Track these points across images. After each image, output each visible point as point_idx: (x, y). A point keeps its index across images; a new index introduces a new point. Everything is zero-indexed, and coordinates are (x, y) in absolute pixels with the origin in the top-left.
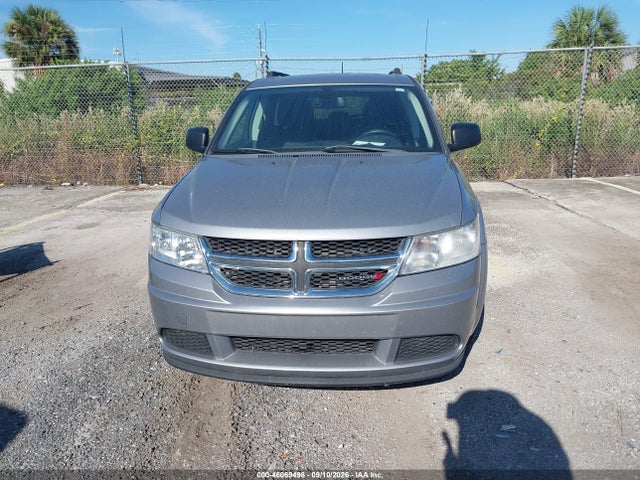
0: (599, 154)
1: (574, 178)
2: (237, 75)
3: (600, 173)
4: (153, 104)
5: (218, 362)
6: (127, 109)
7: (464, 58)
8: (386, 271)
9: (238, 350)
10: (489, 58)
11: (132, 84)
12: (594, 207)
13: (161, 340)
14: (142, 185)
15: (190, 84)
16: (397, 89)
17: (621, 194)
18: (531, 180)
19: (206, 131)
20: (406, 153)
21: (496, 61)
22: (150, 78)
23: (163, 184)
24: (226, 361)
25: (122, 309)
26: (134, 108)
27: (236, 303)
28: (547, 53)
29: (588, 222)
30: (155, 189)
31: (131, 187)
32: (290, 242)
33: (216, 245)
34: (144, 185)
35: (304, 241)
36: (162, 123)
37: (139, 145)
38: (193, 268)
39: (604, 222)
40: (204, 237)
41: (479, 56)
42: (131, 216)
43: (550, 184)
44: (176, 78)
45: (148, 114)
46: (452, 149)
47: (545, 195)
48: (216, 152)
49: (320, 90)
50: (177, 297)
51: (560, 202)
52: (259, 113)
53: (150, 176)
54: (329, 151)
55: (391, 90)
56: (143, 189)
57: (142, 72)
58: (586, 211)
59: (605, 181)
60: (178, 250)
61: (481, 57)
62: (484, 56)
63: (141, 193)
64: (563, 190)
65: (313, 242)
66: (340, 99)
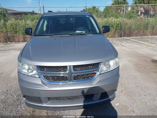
0: (127, 32)
1: (122, 38)
2: (33, 11)
3: (128, 36)
4: (10, 19)
5: (45, 105)
6: (3, 21)
7: (91, 8)
8: (96, 73)
9: (50, 100)
10: (97, 7)
11: (4, 14)
12: (130, 45)
13: (24, 99)
14: (9, 43)
15: (21, 14)
16: (87, 16)
17: (135, 42)
18: (113, 38)
19: (31, 29)
20: (93, 35)
21: (98, 8)
22: (9, 12)
23: (15, 42)
24: (47, 105)
25: (6, 86)
26: (5, 20)
27: (50, 87)
28: (111, 6)
29: (130, 49)
30: (13, 44)
31: (6, 43)
32: (66, 66)
33: (41, 68)
34: (10, 43)
35: (71, 66)
36: (14, 25)
37: (7, 31)
38: (33, 76)
39: (134, 49)
40: (37, 66)
41: (94, 7)
42: (7, 53)
43: (117, 39)
44: (16, 12)
45: (9, 22)
46: (104, 33)
47: (117, 42)
48: (35, 35)
49: (65, 16)
50: (29, 86)
51: (122, 44)
52: (46, 23)
53: (11, 40)
54: (71, 35)
55: (85, 16)
56: (9, 44)
57: (6, 10)
58: (129, 47)
59: (129, 38)
60: (28, 70)
61: (95, 7)
62: (96, 7)
63: (9, 45)
64: (121, 41)
65: (74, 66)
66: (71, 19)
